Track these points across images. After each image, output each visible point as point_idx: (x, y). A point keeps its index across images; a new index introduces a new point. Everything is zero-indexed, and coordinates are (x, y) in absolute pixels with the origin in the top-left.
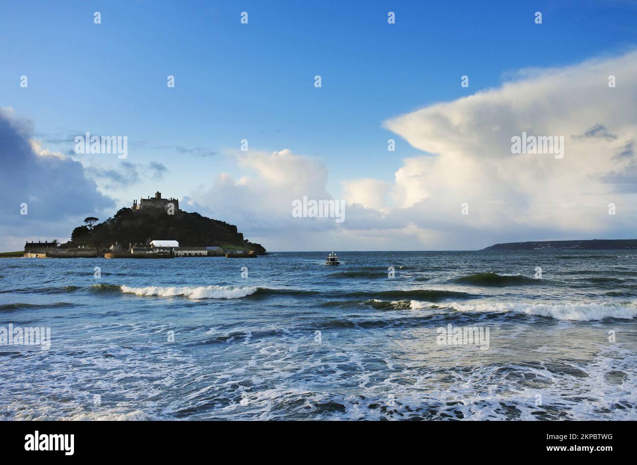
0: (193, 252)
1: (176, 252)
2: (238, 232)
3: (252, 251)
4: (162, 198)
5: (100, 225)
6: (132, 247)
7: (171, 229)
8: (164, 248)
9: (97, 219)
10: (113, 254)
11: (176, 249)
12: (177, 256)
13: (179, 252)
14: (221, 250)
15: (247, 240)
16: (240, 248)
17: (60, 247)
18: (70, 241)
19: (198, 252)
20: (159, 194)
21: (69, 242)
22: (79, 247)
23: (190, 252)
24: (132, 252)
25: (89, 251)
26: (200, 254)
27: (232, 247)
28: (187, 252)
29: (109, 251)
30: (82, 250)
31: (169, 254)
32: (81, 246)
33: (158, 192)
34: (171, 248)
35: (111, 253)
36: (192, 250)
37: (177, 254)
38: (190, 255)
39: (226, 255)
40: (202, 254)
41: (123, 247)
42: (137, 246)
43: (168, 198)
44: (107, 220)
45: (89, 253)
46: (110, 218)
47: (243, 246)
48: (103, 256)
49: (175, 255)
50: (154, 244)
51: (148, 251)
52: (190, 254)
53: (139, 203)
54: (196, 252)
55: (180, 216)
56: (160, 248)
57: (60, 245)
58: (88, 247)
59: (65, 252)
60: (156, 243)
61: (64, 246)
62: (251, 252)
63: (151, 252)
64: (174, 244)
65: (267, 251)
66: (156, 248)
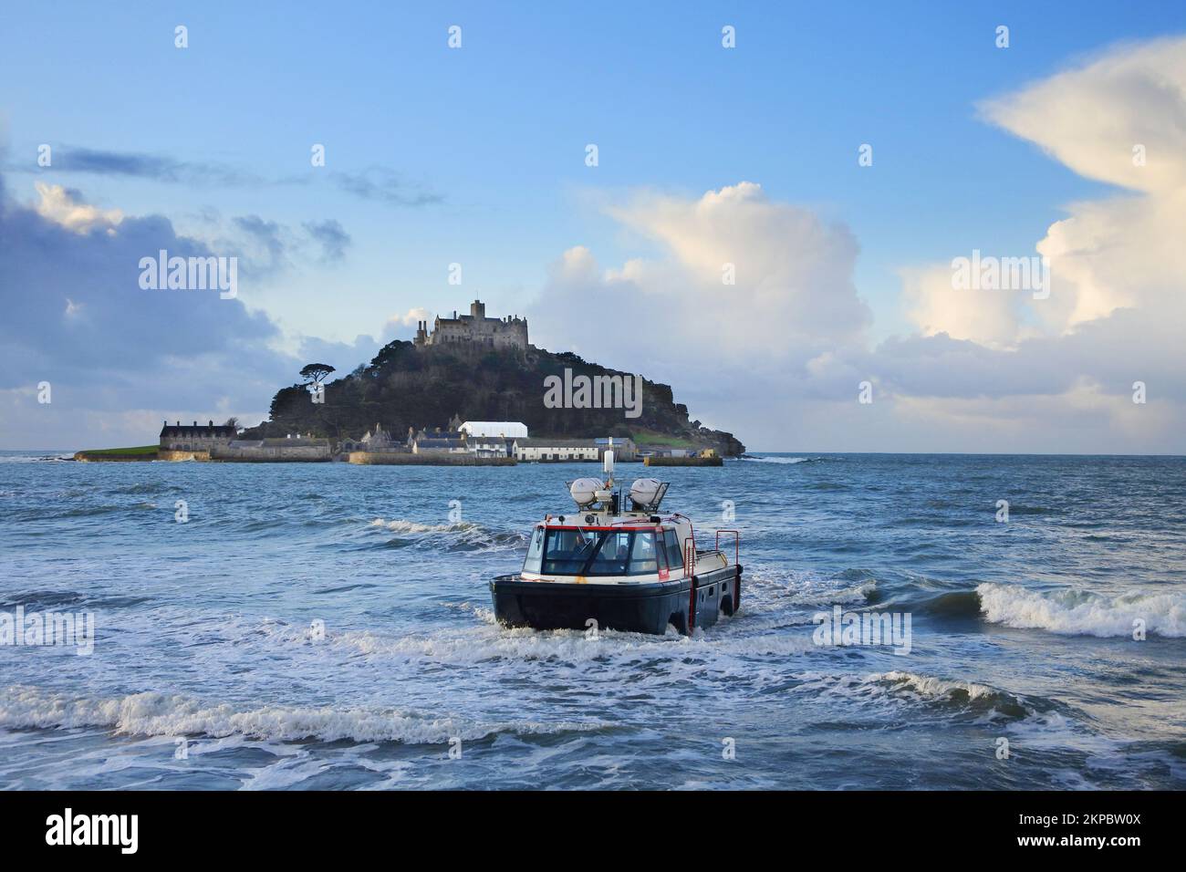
0: (564, 452)
1: (520, 452)
2: (675, 401)
3: (712, 451)
4: (486, 316)
5: (337, 382)
6: (414, 437)
7: (509, 393)
8: (491, 441)
9: (330, 369)
10: (370, 455)
11: (523, 443)
12: (524, 461)
13: (530, 452)
14: (633, 445)
15: (697, 423)
16: (678, 441)
17: (242, 437)
18: (268, 420)
19: (576, 452)
20: (479, 307)
21: (264, 424)
22: (289, 436)
23: (556, 451)
24: (415, 449)
25: (312, 445)
26: (581, 456)
27: (659, 438)
28: (549, 452)
29: (359, 448)
30: (294, 444)
31: (505, 455)
32: (294, 435)
33: (477, 302)
34: (509, 441)
35: (366, 451)
36: (559, 446)
37: (524, 455)
38: (556, 459)
39: (646, 460)
40: (585, 457)
41: (394, 437)
42: (428, 435)
43: (502, 316)
44: (356, 371)
45: (312, 452)
46: (362, 367)
47: (686, 436)
48: (346, 459)
49: (520, 457)
50: (469, 431)
51: (454, 446)
52: (556, 456)
53: (431, 327)
54: (571, 451)
55: (531, 360)
56: (482, 441)
57: (242, 431)
58: (309, 438)
59: (254, 449)
60: (473, 428)
61: (252, 435)
62: (708, 453)
63: (460, 450)
64: (518, 429)
65: (748, 451)
66: (472, 440)
